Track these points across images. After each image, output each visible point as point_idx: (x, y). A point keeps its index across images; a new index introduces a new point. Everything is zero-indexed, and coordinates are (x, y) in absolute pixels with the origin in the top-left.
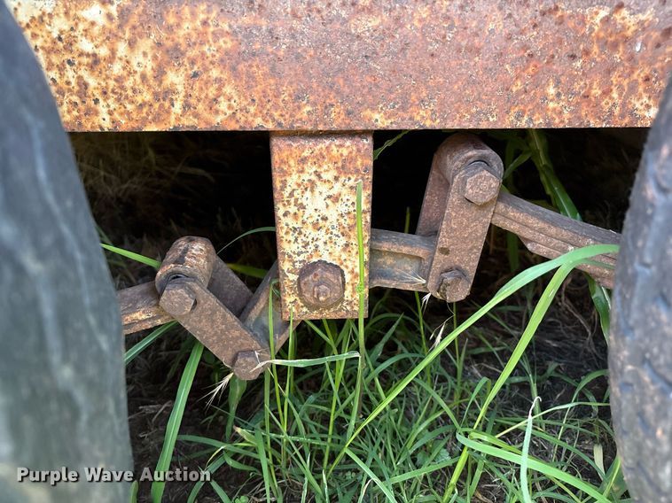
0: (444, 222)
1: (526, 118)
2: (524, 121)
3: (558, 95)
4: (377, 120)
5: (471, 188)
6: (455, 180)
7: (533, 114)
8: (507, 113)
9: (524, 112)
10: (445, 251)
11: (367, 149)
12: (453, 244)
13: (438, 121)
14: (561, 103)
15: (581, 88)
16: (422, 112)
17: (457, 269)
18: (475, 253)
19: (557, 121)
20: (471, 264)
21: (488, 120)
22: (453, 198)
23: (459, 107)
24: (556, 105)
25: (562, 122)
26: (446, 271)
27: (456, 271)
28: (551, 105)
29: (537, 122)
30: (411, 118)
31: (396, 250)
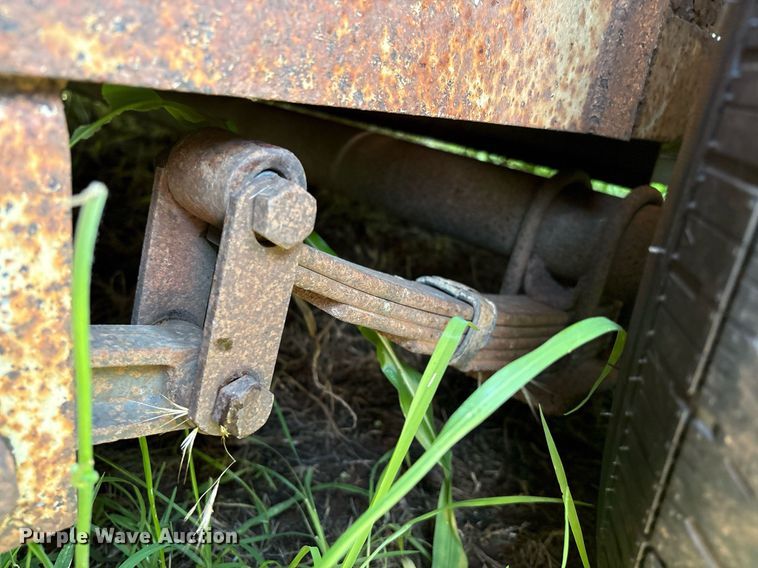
0: (222, 290)
1: (354, 90)
2: (351, 95)
3: (394, 55)
4: (81, 56)
5: (276, 217)
6: (239, 205)
7: (362, 83)
8: (329, 75)
9: (351, 78)
10: (225, 344)
11: (53, 132)
12: (238, 329)
13: (217, 76)
14: (398, 71)
15: (418, 49)
16: (185, 52)
17: (244, 373)
18: (274, 337)
19: (391, 100)
20: (267, 358)
21: (300, 86)
22: (236, 241)
23: (255, 51)
24: (390, 73)
25: (397, 102)
26: (228, 382)
27: (244, 378)
28: (386, 72)
29: (367, 99)
30: (163, 63)
31: (119, 363)
